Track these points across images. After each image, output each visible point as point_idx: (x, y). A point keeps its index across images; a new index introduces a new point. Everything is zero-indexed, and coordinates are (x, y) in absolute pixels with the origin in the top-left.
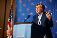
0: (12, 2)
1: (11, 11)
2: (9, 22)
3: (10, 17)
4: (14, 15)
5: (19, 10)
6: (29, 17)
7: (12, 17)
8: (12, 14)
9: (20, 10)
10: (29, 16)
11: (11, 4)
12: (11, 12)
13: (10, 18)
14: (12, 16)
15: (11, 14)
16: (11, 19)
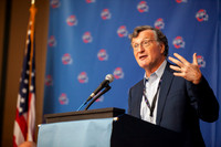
0: (31, 23)
1: (29, 63)
2: (20, 110)
3: (24, 91)
4: (43, 81)
5: (64, 59)
6: (109, 88)
7: (31, 88)
8: (34, 78)
9: (68, 59)
10: (106, 86)
11: (29, 32)
12: (27, 67)
13: (23, 96)
14: (34, 84)
15: (27, 77)
16: (27, 97)
